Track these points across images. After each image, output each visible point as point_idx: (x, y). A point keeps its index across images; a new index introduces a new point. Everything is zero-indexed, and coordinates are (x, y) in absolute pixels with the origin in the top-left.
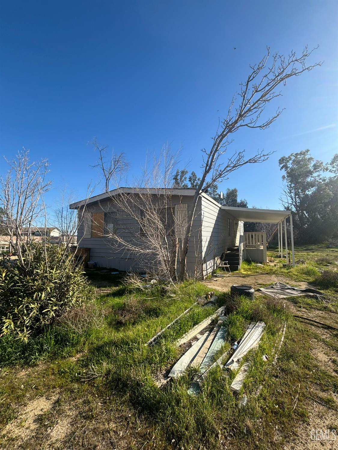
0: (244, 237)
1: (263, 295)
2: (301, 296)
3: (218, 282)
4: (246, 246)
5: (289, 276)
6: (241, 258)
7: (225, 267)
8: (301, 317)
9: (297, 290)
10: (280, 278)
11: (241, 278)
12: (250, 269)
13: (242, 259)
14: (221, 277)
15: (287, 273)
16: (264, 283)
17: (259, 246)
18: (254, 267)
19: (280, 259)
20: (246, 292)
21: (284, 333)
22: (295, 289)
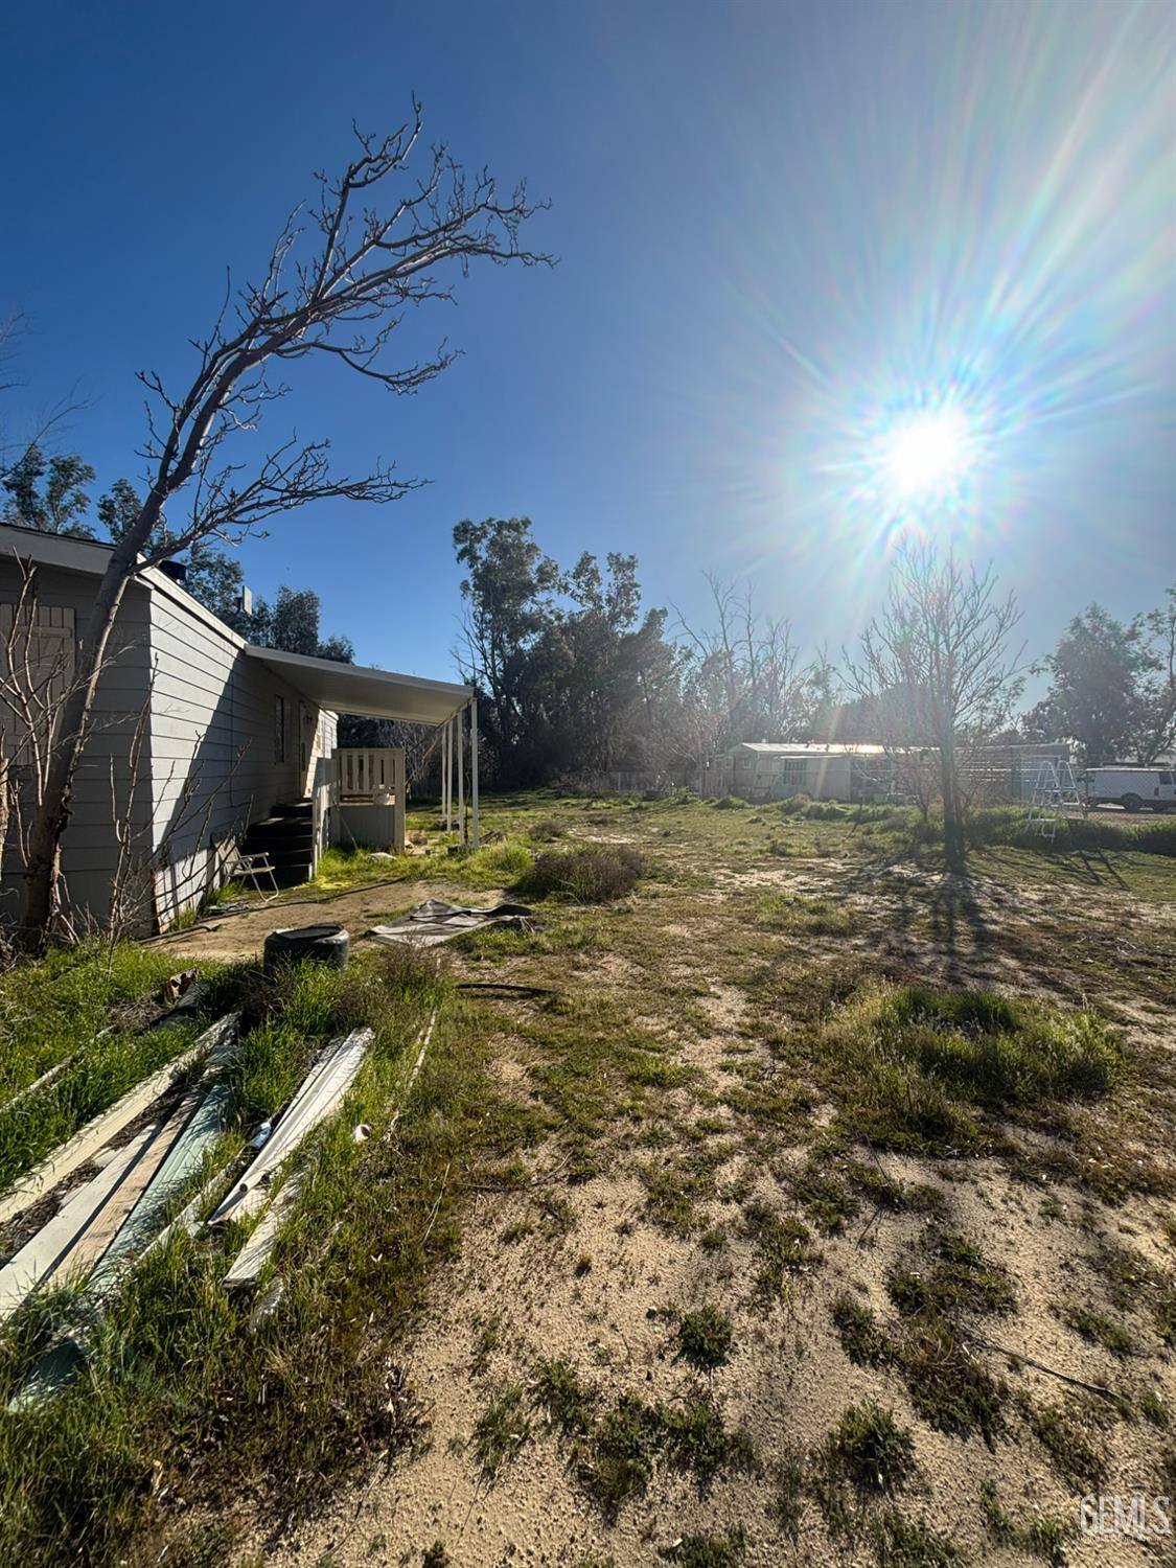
0: (334, 768)
1: (381, 947)
2: (483, 929)
3: (224, 933)
4: (338, 795)
5: (462, 879)
6: (319, 837)
7: (256, 875)
8: (475, 986)
9: (476, 915)
10: (437, 888)
11: (316, 905)
12: (348, 872)
13: (324, 843)
14: (237, 913)
15: (458, 871)
16: (390, 910)
17: (381, 794)
18: (362, 865)
19: (444, 834)
20: (321, 944)
21: (427, 1041)
22: (473, 911)
